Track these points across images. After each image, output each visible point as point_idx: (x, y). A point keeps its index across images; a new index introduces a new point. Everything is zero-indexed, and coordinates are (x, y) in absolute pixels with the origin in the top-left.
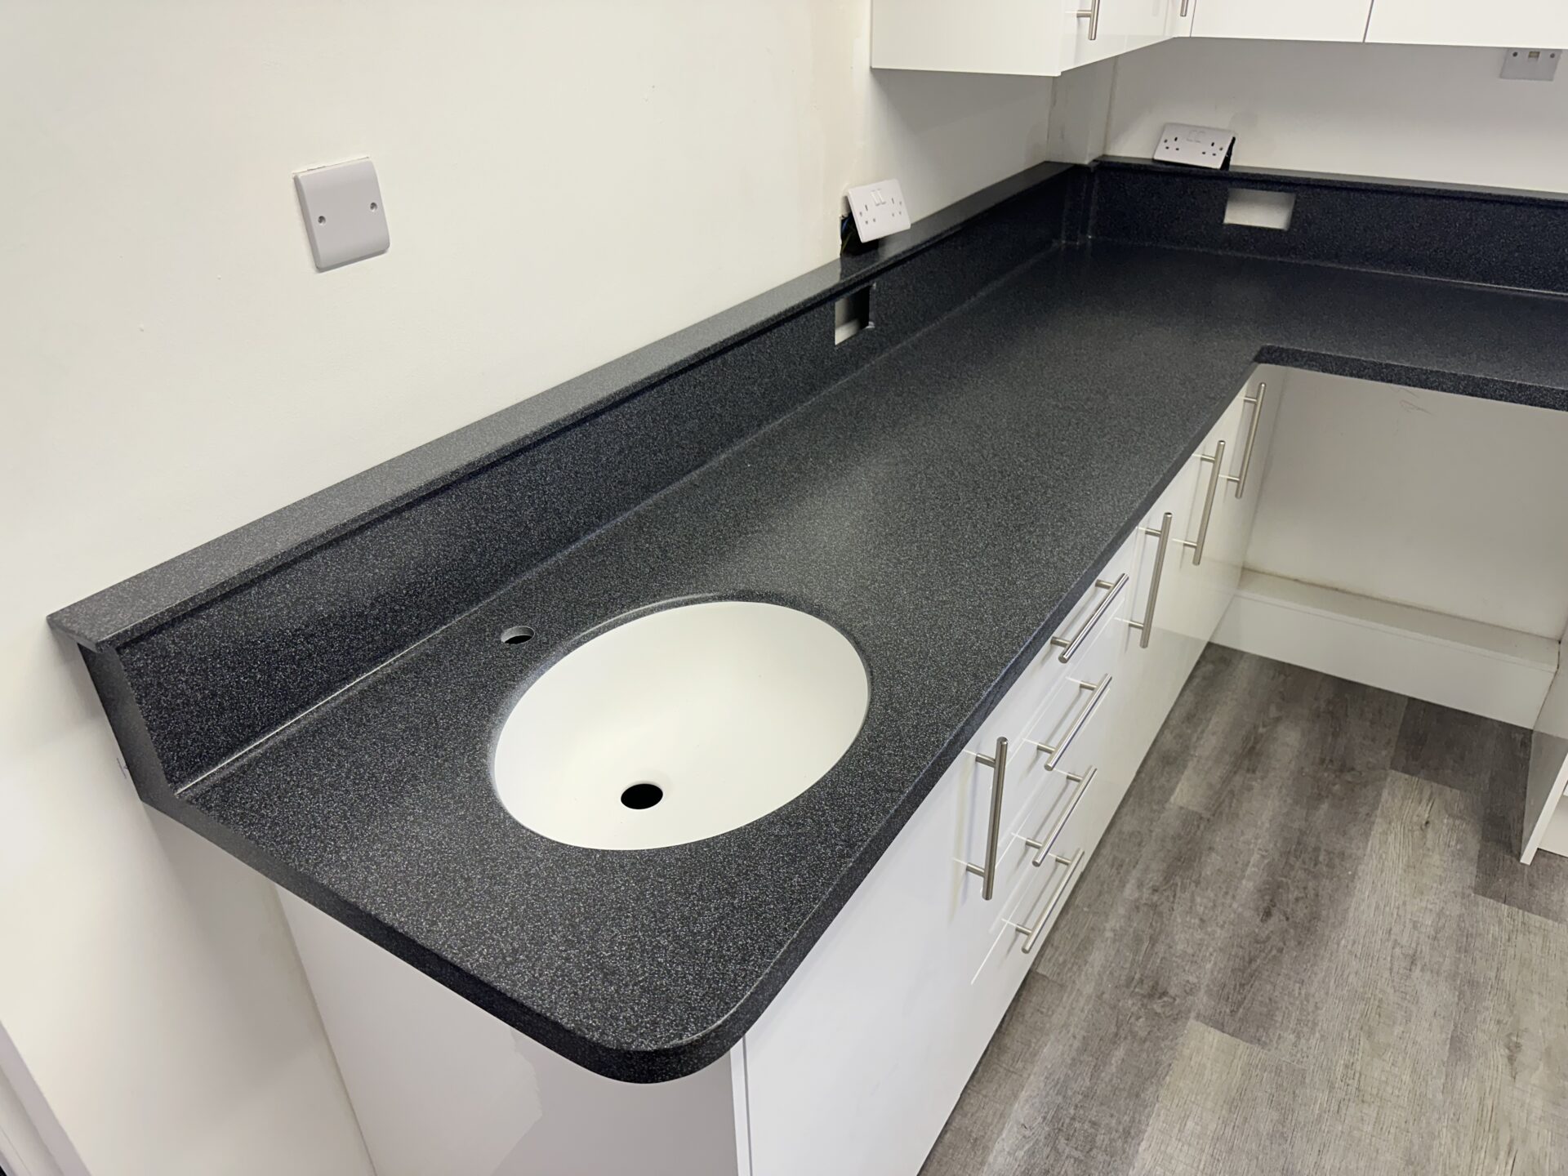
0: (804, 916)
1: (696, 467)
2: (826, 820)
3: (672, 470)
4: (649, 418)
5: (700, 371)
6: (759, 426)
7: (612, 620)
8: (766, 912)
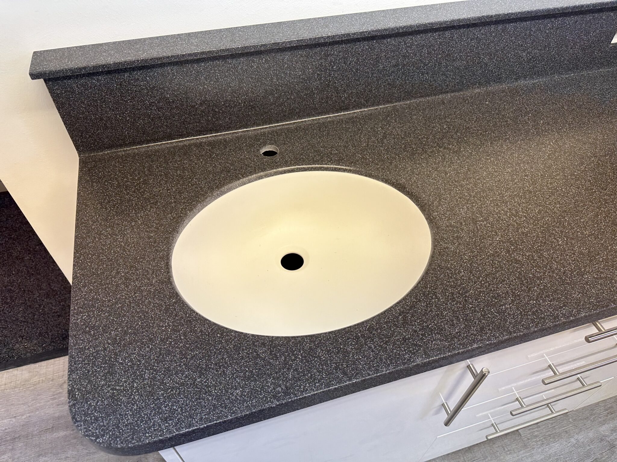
0: (219, 418)
1: (453, 92)
2: (291, 365)
3: (432, 88)
4: (425, 50)
5: (480, 30)
6: (516, 79)
7: (319, 166)
8: (204, 399)
